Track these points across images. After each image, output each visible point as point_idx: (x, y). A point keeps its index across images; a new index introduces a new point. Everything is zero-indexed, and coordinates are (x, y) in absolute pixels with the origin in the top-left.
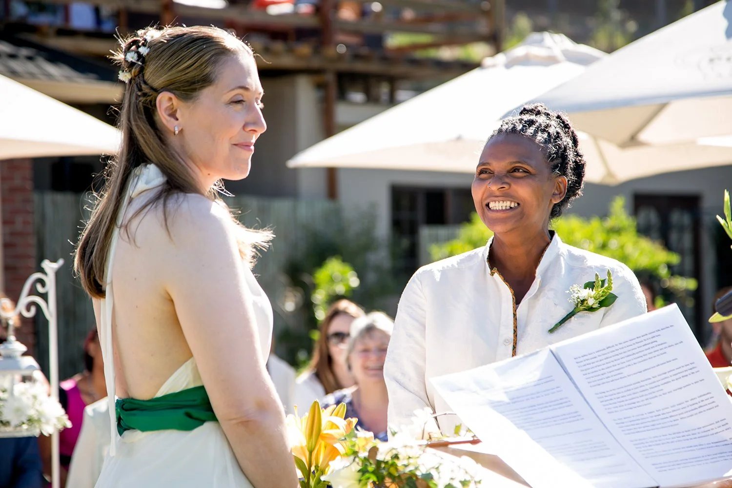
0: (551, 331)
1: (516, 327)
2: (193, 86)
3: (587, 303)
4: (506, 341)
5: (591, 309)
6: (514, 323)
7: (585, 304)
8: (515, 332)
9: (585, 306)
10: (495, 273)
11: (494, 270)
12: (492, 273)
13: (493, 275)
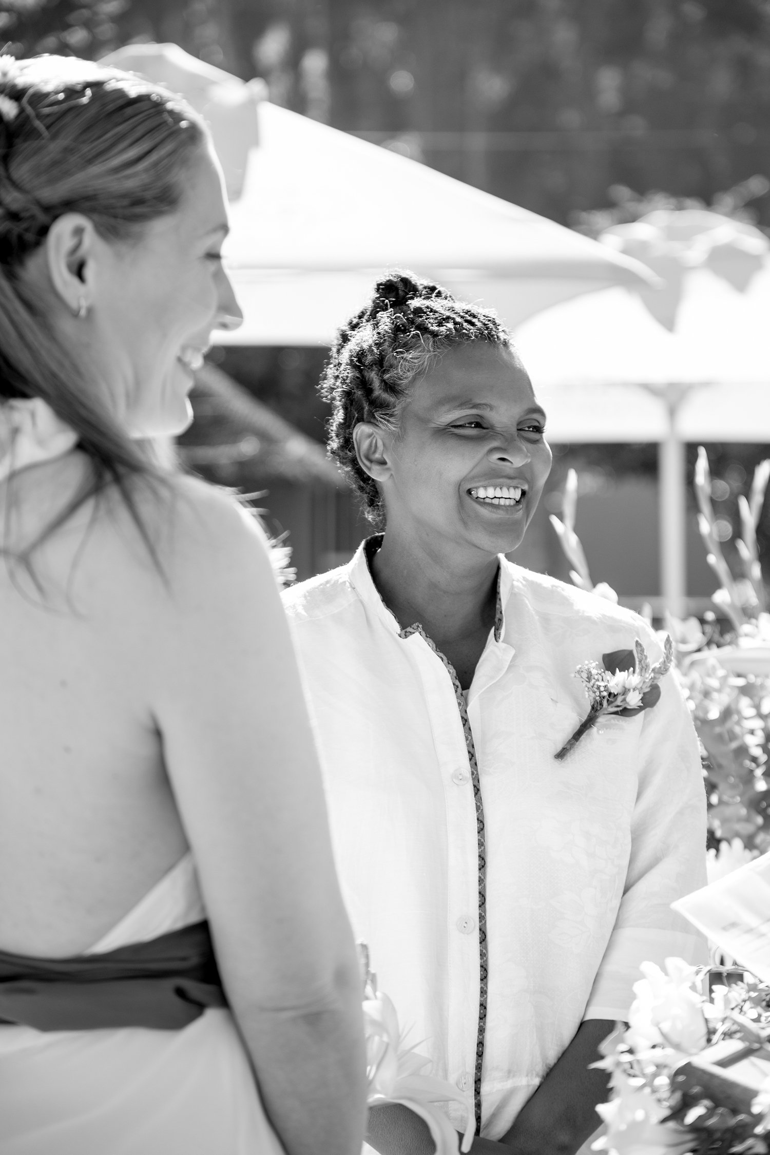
0: (561, 755)
1: (473, 747)
2: (138, 210)
3: (624, 700)
4: (457, 776)
5: (625, 712)
6: (467, 739)
7: (618, 702)
8: (472, 756)
9: (618, 706)
10: (414, 633)
11: (413, 628)
12: (406, 632)
13: (409, 636)
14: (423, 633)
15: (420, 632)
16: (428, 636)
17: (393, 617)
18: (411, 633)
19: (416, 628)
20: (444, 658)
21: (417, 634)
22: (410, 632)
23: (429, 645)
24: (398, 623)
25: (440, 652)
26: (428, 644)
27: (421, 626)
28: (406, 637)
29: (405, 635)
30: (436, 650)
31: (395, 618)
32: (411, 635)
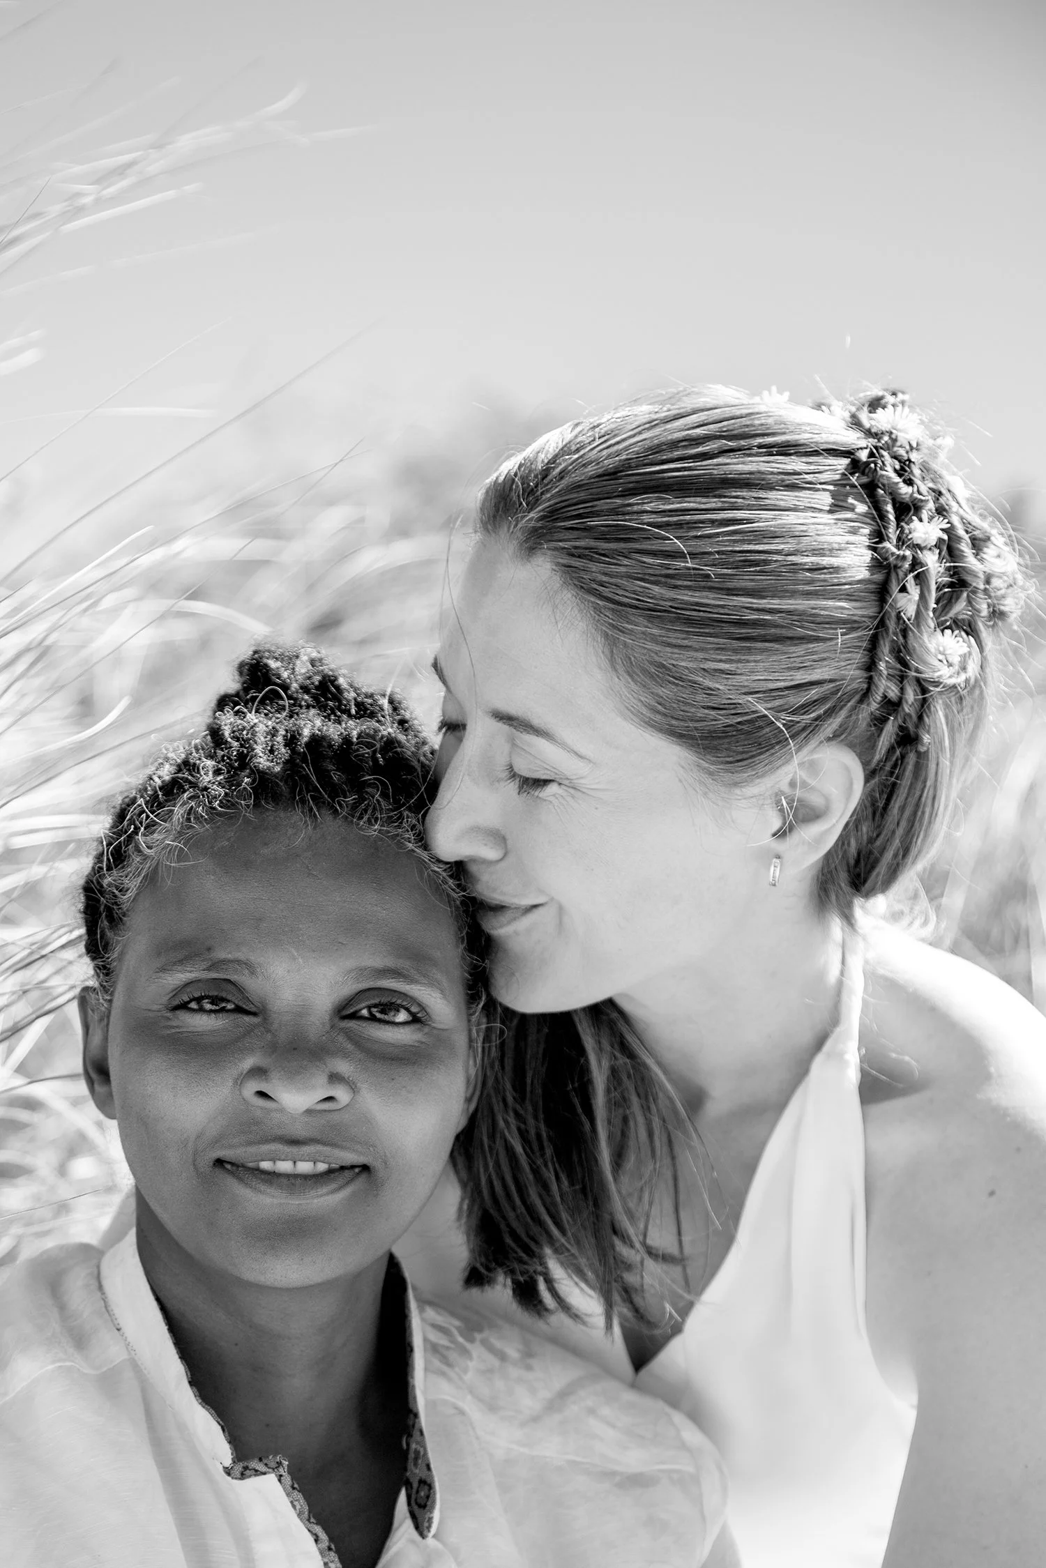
10: (264, 1474)
11: (266, 1465)
12: (246, 1468)
13: (250, 1476)
14: (287, 1479)
15: (281, 1476)
16: (296, 1486)
17: (220, 1427)
18: (257, 1473)
19: (273, 1465)
20: (323, 1536)
21: (272, 1478)
22: (256, 1471)
23: (294, 1507)
24: (230, 1442)
25: (317, 1524)
26: (292, 1502)
27: (286, 1463)
28: (243, 1476)
29: (242, 1474)
30: (309, 1520)
31: (223, 1430)
32: (255, 1475)
